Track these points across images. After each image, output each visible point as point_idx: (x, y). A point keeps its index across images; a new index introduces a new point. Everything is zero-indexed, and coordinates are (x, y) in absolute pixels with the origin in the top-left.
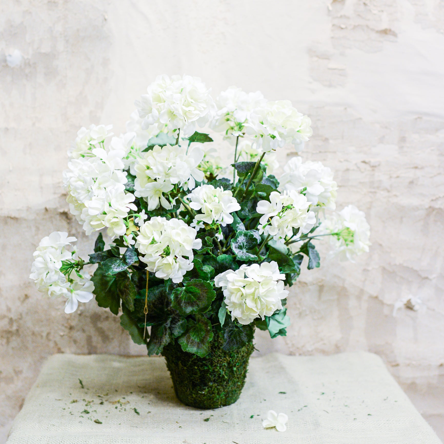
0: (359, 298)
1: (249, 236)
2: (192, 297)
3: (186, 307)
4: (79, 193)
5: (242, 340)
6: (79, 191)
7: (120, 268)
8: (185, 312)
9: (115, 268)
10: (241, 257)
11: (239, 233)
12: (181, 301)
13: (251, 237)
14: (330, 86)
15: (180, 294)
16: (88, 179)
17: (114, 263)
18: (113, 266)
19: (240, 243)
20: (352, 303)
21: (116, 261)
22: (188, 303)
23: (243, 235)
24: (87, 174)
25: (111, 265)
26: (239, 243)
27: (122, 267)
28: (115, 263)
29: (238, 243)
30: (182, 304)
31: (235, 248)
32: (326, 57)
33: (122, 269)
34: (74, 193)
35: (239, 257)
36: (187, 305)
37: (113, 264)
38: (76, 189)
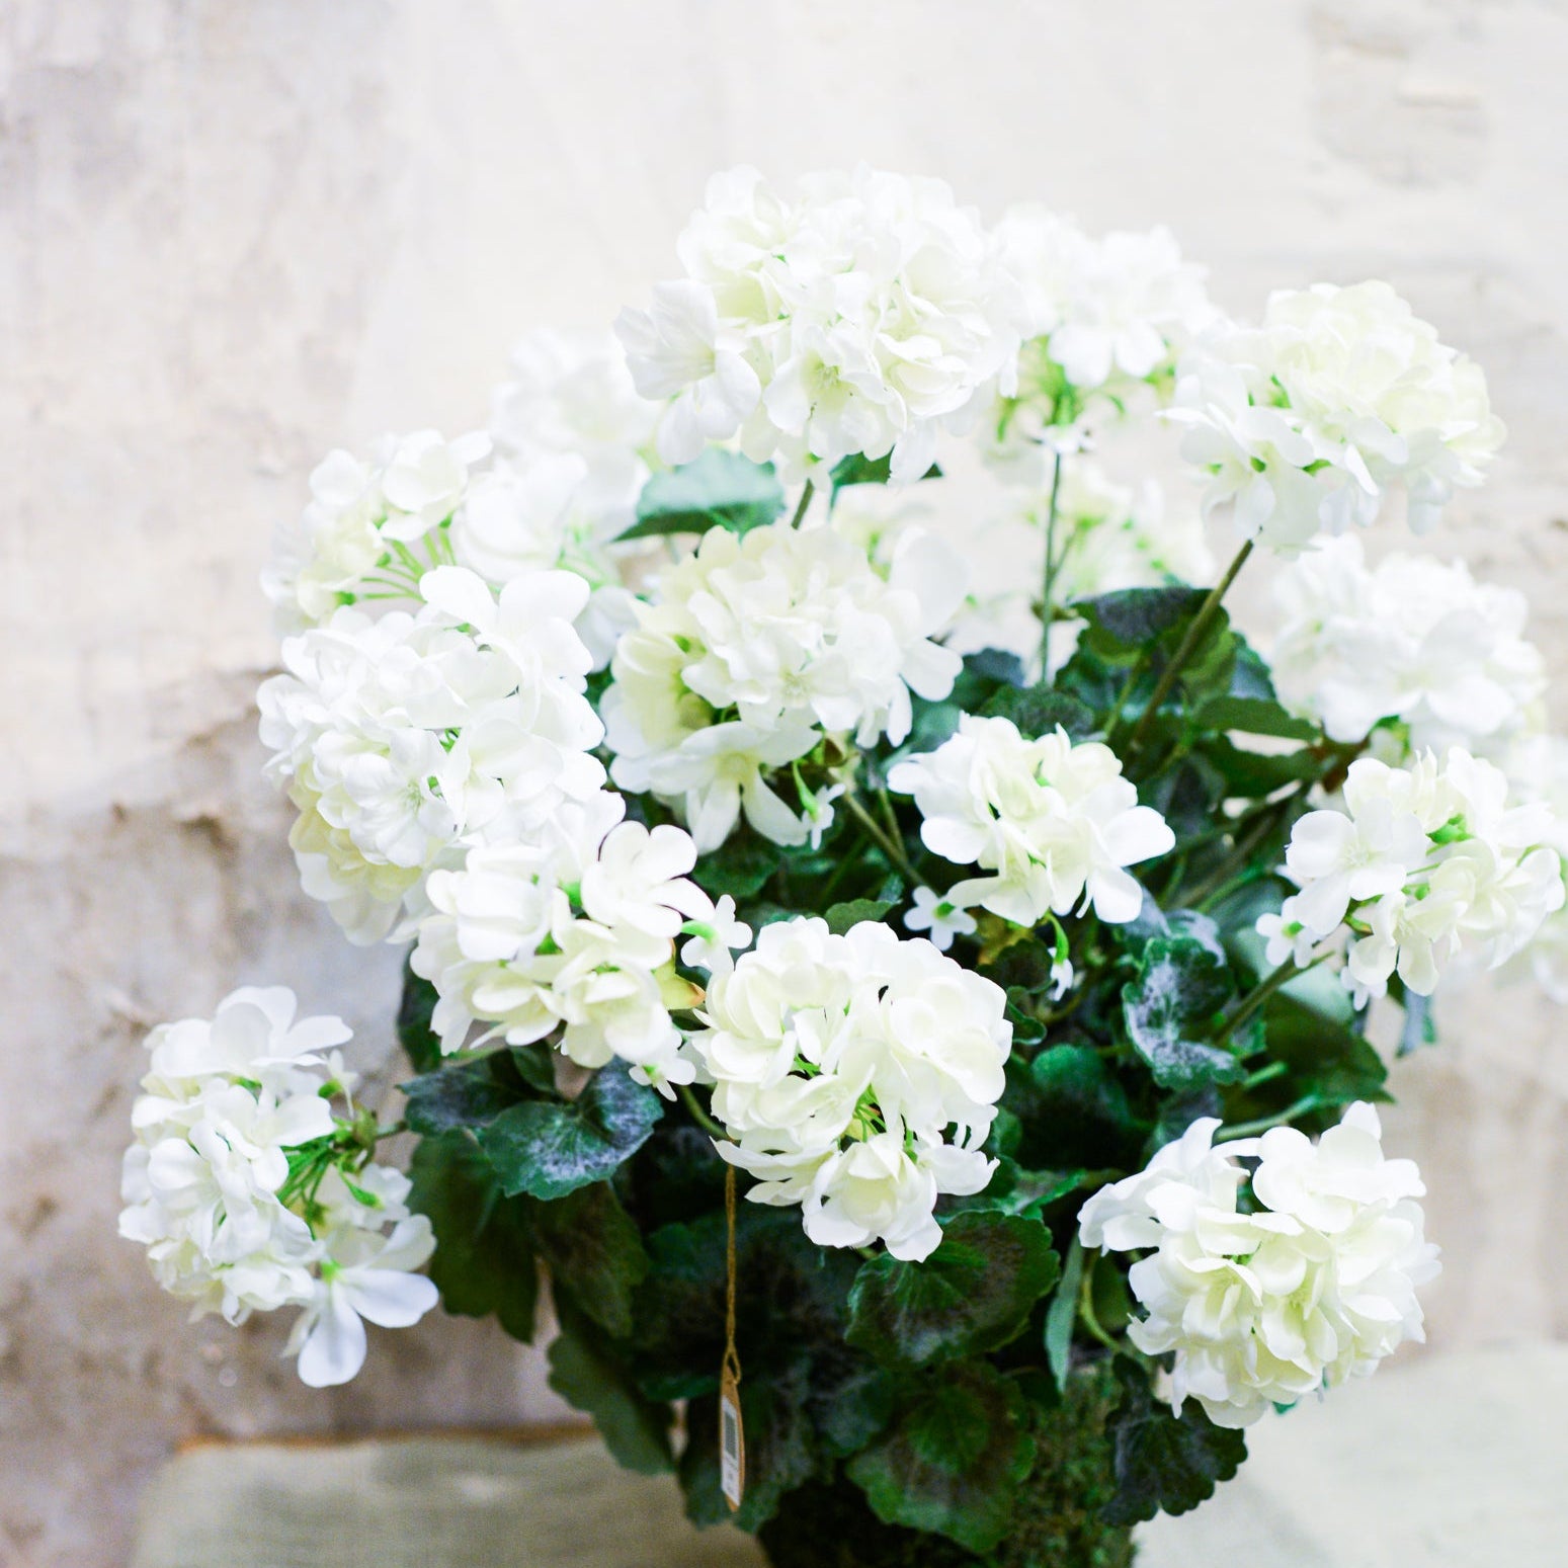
0: (1518, 1114)
1: (1198, 961)
2: (947, 1285)
3: (914, 1334)
4: (366, 815)
5: (1189, 1469)
6: (368, 804)
7: (575, 1164)
8: (907, 1361)
9: (549, 1158)
10: (1171, 1074)
11: (1152, 950)
12: (896, 1312)
13: (1203, 966)
14: (1410, 179)
15: (892, 1281)
16: (415, 738)
17: (538, 1129)
18: (535, 1147)
19: (1156, 1000)
20: (1488, 1138)
21: (547, 1119)
22: (926, 1316)
23: (1168, 956)
24: (402, 711)
25: (522, 1144)
26: (1151, 1003)
27: (586, 1156)
28: (543, 1132)
29: (1148, 999)
30: (896, 1327)
31: (1140, 1026)
32: (1391, 45)
33: (587, 1168)
34: (337, 811)
35: (1160, 1076)
36: (921, 1323)
37: (533, 1138)
38: (349, 793)
